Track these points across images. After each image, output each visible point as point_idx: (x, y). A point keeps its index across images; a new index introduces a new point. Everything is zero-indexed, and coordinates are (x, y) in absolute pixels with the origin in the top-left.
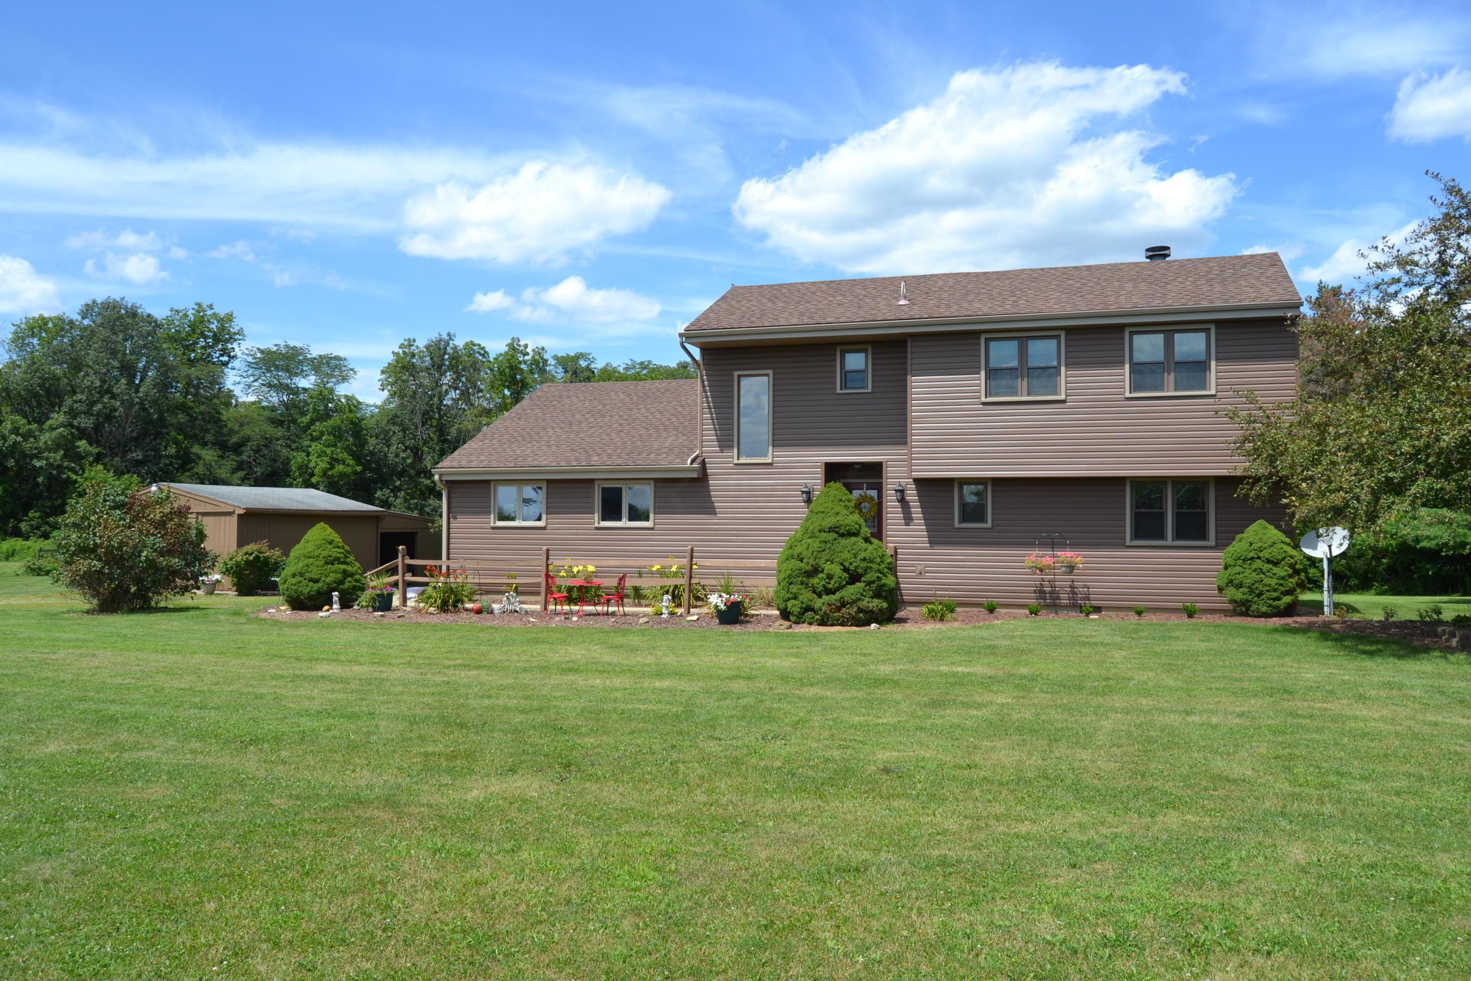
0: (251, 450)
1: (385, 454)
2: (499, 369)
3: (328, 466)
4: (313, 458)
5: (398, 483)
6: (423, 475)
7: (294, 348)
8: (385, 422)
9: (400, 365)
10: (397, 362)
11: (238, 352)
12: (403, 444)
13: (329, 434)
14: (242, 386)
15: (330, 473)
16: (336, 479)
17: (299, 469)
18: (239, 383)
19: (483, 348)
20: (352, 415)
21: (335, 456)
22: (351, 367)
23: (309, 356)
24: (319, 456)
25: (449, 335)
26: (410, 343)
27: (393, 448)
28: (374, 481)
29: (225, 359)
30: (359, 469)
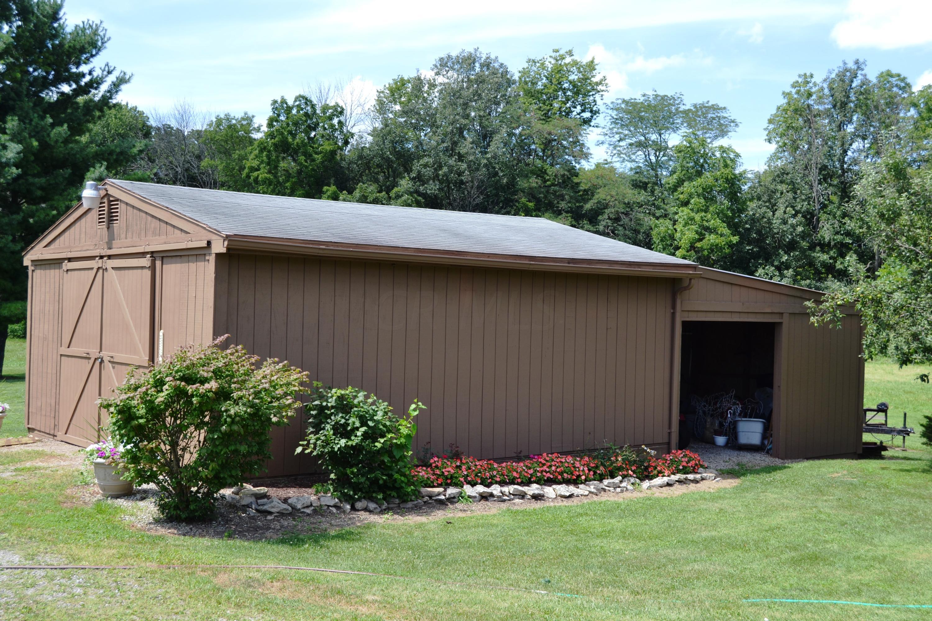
0: (609, 218)
1: (769, 222)
2: (926, 104)
3: (697, 236)
4: (679, 227)
5: (785, 258)
6: (818, 248)
7: (664, 98)
8: (770, 179)
9: (793, 107)
10: (789, 104)
11: (600, 105)
12: (793, 207)
13: (698, 196)
14: (606, 146)
15: (698, 245)
16: (706, 253)
17: (662, 241)
18: (602, 143)
19: (903, 80)
20: (727, 171)
21: (705, 223)
22: (732, 118)
23: (682, 108)
24: (686, 224)
25: (857, 62)
26: (807, 79)
27: (779, 213)
28: (755, 256)
29: (587, 115)
30: (735, 239)
